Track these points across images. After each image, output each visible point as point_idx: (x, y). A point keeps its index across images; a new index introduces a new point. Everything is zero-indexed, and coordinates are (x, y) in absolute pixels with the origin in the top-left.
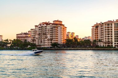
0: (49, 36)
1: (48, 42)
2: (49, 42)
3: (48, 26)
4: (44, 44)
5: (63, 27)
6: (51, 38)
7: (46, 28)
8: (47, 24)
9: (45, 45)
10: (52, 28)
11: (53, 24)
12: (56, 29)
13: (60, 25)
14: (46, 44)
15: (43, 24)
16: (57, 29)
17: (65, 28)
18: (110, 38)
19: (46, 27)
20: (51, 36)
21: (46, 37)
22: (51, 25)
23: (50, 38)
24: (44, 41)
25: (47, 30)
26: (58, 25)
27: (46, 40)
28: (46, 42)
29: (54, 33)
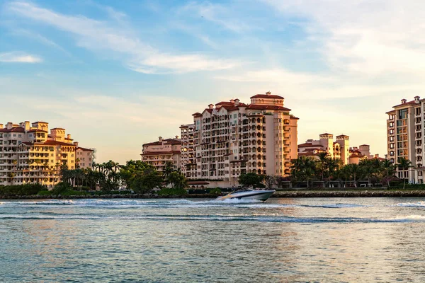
0: (235, 148)
1: (232, 169)
2: (236, 169)
3: (233, 113)
4: (220, 177)
5: (282, 117)
6: (242, 154)
7: (227, 121)
8: (230, 107)
9: (221, 180)
10: (245, 122)
11: (248, 107)
12: (256, 124)
13: (272, 111)
14: (227, 176)
15: (218, 109)
16: (261, 124)
17: (291, 122)
19: (226, 117)
20: (242, 147)
21: (228, 153)
22: (242, 110)
23: (241, 158)
24: (222, 166)
25: (231, 127)
26: (267, 111)
27: (227, 162)
28: (227, 169)
29: (251, 139)
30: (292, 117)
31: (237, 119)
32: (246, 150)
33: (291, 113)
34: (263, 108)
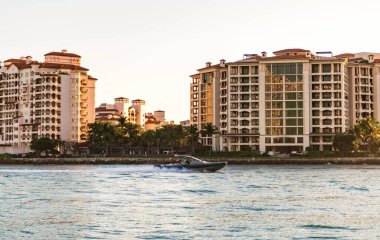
0: (26, 112)
1: (22, 133)
2: (26, 133)
3: (25, 71)
4: (8, 142)
5: (79, 77)
6: (34, 117)
7: (17, 80)
8: (21, 64)
9: (10, 145)
10: (38, 81)
11: (41, 65)
12: (51, 84)
13: (68, 71)
14: (15, 140)
15: (8, 67)
16: (56, 84)
17: (89, 83)
18: (250, 118)
19: (16, 75)
20: (34, 109)
21: (18, 116)
22: (35, 68)
23: (32, 120)
24: (10, 130)
25: (22, 87)
26: (63, 70)
27: (16, 125)
28: (15, 133)
29: (45, 100)
30: (90, 78)
31: (29, 78)
32: (38, 113)
33: (88, 73)
34: (58, 66)
